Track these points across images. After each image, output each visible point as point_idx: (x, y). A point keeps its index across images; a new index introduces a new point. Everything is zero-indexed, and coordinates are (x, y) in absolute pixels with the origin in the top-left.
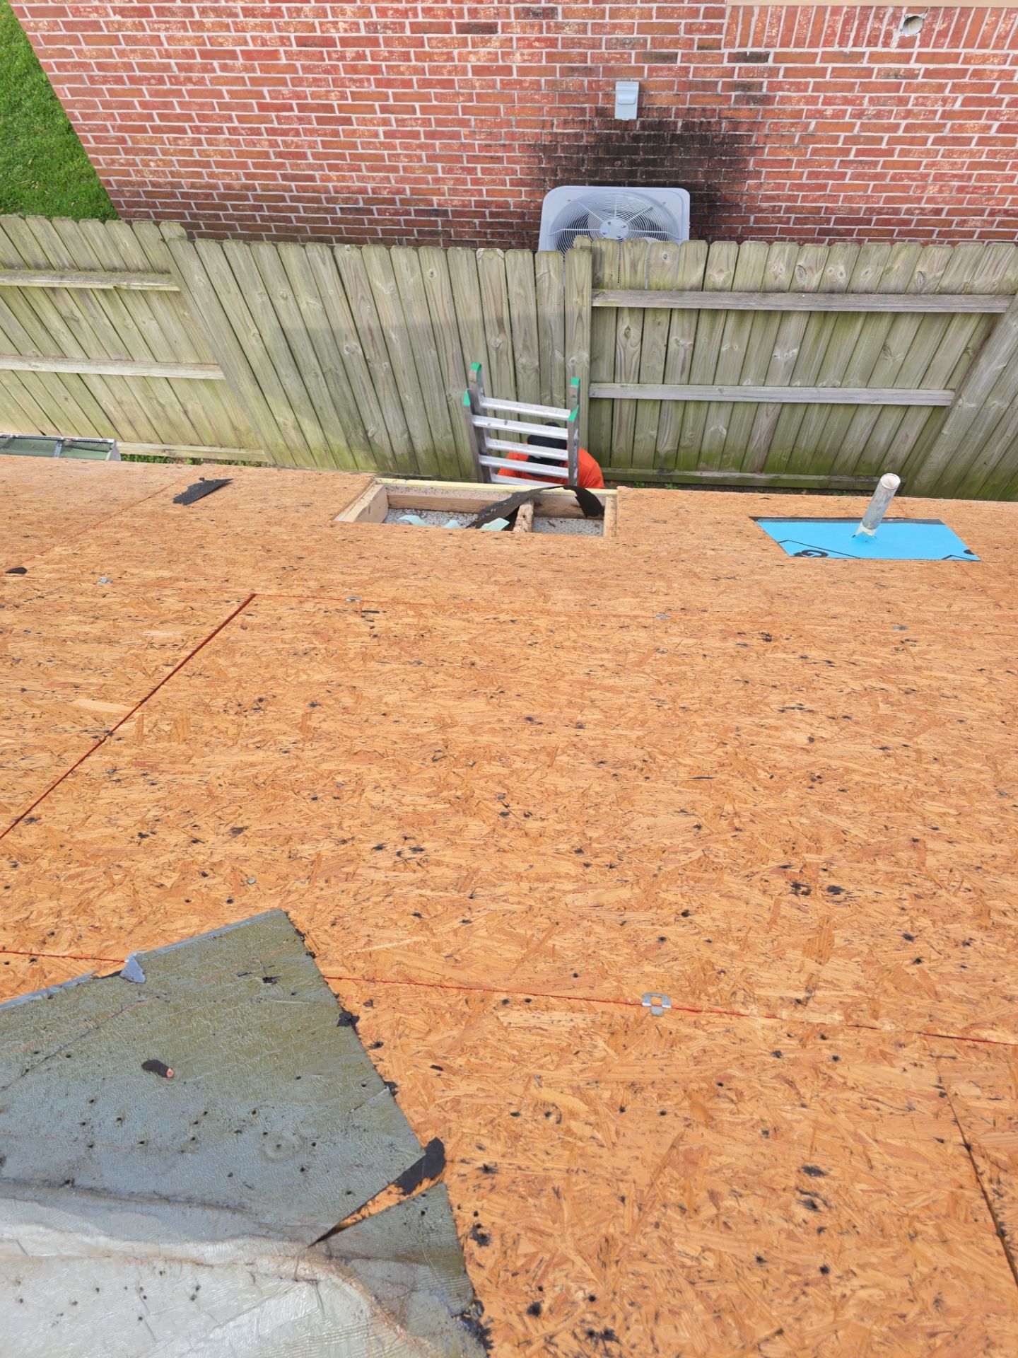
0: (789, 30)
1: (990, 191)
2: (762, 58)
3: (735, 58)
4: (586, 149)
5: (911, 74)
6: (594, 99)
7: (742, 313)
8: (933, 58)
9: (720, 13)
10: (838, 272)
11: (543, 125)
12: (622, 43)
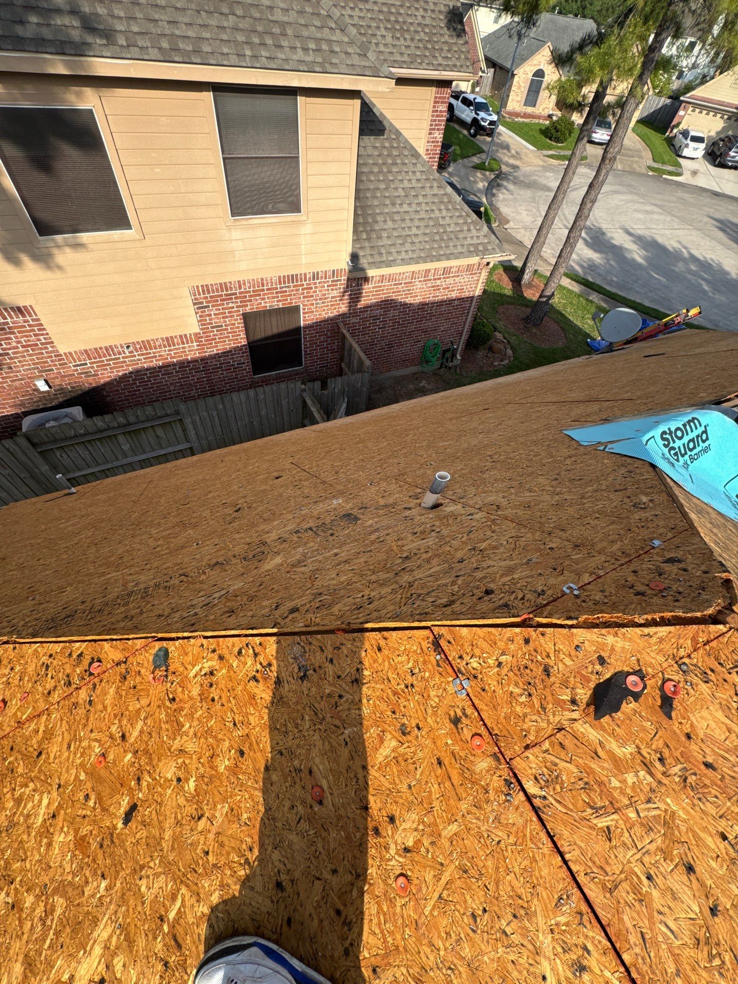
0: (88, 355)
1: (190, 384)
2: (86, 364)
3: (75, 366)
4: (37, 402)
5: (139, 360)
6: (30, 387)
7: (99, 439)
8: (143, 355)
9: (61, 355)
10: (122, 420)
11: (14, 398)
12: (30, 369)
